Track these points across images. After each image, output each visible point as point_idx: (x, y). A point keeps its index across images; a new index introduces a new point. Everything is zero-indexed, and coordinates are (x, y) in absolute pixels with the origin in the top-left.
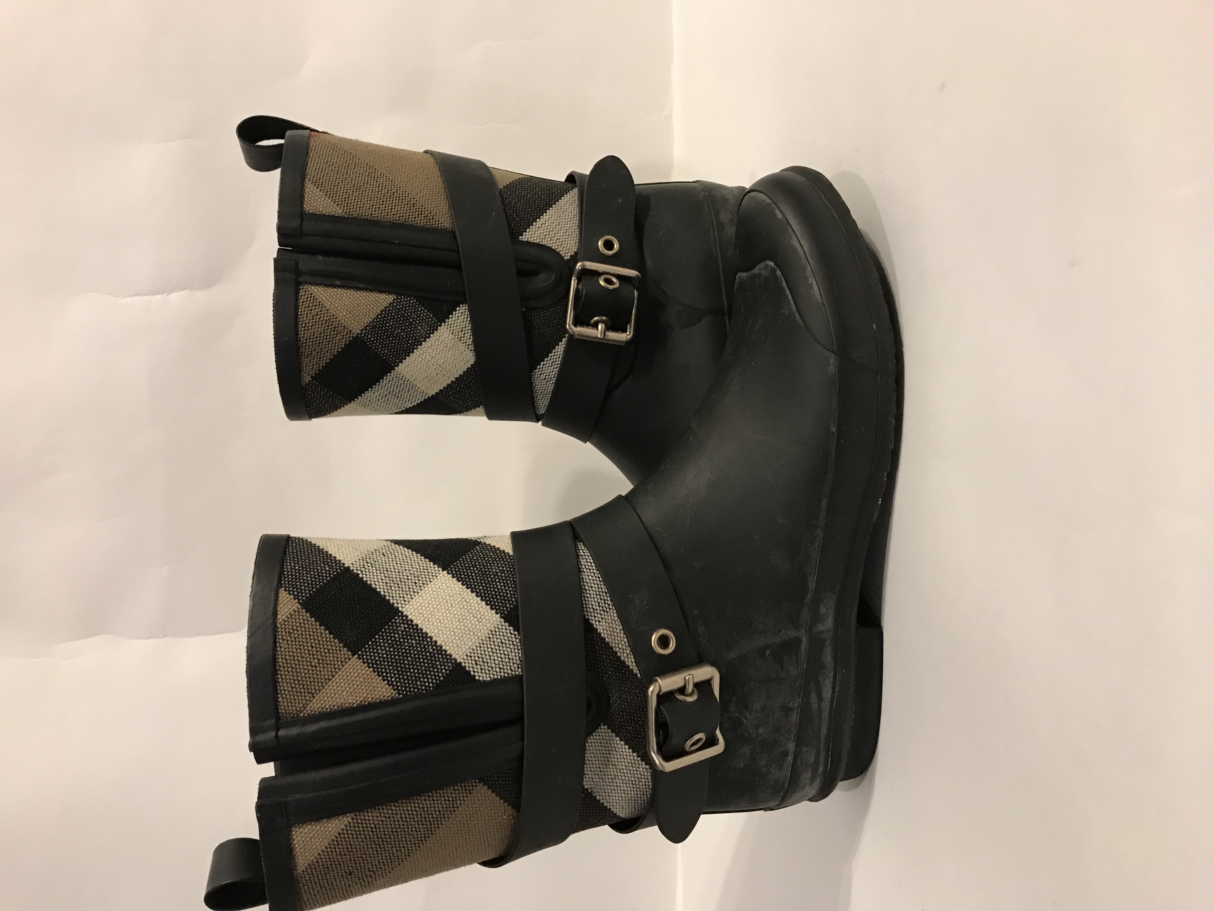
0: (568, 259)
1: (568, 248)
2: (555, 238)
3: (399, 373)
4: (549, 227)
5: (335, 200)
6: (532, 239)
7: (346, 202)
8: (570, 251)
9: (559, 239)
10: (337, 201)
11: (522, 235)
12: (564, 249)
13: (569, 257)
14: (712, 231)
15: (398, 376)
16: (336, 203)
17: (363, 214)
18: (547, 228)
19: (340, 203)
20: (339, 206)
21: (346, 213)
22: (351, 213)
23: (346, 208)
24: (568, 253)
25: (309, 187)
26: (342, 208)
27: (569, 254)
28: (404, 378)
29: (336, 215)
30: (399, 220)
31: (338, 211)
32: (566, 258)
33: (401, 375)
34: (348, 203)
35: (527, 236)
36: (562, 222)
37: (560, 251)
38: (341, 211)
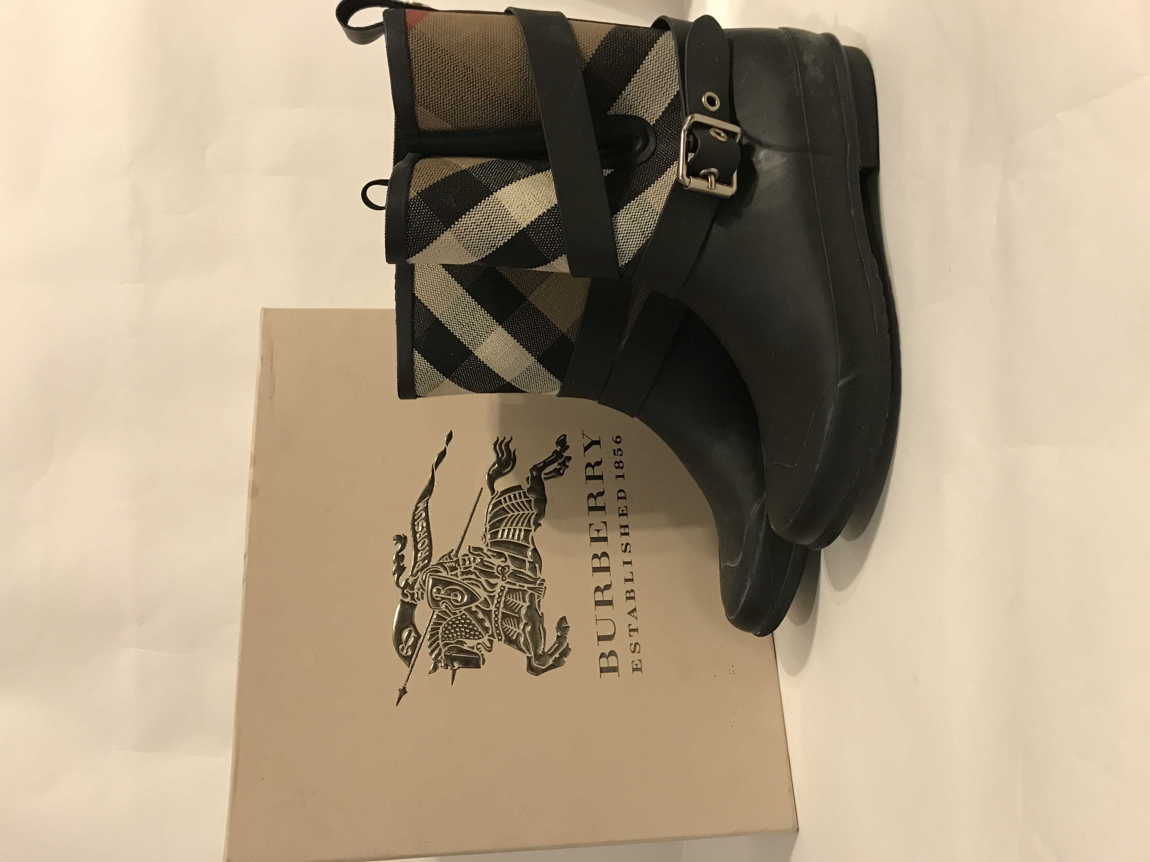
0: (654, 124)
1: (653, 113)
2: (640, 106)
3: (496, 198)
4: (634, 97)
5: (444, 117)
6: (619, 111)
7: (454, 118)
8: (655, 115)
9: (644, 106)
10: (445, 118)
11: (609, 110)
12: (650, 115)
13: (654, 122)
14: (794, 72)
15: (495, 201)
16: (446, 121)
17: (470, 126)
18: (632, 99)
19: (448, 119)
20: (449, 122)
21: (455, 127)
22: (459, 127)
23: (454, 123)
24: (653, 118)
25: (419, 109)
26: (451, 124)
27: (655, 119)
28: (500, 203)
29: (447, 130)
30: (500, 124)
31: (448, 126)
32: (651, 123)
33: (498, 201)
34: (455, 119)
35: (614, 110)
36: (646, 88)
37: (646, 118)
38: (450, 126)
